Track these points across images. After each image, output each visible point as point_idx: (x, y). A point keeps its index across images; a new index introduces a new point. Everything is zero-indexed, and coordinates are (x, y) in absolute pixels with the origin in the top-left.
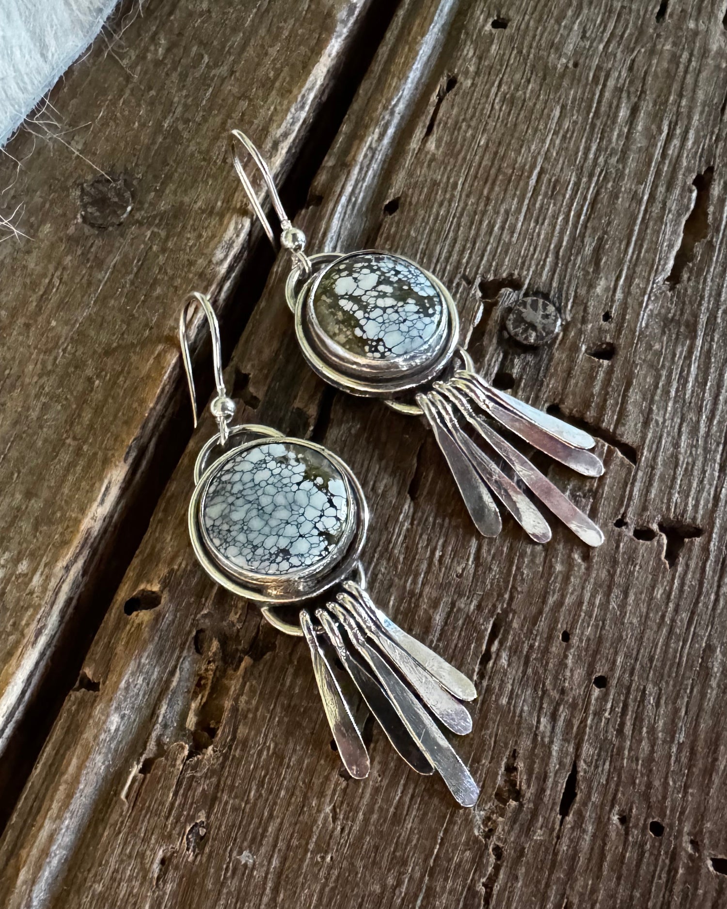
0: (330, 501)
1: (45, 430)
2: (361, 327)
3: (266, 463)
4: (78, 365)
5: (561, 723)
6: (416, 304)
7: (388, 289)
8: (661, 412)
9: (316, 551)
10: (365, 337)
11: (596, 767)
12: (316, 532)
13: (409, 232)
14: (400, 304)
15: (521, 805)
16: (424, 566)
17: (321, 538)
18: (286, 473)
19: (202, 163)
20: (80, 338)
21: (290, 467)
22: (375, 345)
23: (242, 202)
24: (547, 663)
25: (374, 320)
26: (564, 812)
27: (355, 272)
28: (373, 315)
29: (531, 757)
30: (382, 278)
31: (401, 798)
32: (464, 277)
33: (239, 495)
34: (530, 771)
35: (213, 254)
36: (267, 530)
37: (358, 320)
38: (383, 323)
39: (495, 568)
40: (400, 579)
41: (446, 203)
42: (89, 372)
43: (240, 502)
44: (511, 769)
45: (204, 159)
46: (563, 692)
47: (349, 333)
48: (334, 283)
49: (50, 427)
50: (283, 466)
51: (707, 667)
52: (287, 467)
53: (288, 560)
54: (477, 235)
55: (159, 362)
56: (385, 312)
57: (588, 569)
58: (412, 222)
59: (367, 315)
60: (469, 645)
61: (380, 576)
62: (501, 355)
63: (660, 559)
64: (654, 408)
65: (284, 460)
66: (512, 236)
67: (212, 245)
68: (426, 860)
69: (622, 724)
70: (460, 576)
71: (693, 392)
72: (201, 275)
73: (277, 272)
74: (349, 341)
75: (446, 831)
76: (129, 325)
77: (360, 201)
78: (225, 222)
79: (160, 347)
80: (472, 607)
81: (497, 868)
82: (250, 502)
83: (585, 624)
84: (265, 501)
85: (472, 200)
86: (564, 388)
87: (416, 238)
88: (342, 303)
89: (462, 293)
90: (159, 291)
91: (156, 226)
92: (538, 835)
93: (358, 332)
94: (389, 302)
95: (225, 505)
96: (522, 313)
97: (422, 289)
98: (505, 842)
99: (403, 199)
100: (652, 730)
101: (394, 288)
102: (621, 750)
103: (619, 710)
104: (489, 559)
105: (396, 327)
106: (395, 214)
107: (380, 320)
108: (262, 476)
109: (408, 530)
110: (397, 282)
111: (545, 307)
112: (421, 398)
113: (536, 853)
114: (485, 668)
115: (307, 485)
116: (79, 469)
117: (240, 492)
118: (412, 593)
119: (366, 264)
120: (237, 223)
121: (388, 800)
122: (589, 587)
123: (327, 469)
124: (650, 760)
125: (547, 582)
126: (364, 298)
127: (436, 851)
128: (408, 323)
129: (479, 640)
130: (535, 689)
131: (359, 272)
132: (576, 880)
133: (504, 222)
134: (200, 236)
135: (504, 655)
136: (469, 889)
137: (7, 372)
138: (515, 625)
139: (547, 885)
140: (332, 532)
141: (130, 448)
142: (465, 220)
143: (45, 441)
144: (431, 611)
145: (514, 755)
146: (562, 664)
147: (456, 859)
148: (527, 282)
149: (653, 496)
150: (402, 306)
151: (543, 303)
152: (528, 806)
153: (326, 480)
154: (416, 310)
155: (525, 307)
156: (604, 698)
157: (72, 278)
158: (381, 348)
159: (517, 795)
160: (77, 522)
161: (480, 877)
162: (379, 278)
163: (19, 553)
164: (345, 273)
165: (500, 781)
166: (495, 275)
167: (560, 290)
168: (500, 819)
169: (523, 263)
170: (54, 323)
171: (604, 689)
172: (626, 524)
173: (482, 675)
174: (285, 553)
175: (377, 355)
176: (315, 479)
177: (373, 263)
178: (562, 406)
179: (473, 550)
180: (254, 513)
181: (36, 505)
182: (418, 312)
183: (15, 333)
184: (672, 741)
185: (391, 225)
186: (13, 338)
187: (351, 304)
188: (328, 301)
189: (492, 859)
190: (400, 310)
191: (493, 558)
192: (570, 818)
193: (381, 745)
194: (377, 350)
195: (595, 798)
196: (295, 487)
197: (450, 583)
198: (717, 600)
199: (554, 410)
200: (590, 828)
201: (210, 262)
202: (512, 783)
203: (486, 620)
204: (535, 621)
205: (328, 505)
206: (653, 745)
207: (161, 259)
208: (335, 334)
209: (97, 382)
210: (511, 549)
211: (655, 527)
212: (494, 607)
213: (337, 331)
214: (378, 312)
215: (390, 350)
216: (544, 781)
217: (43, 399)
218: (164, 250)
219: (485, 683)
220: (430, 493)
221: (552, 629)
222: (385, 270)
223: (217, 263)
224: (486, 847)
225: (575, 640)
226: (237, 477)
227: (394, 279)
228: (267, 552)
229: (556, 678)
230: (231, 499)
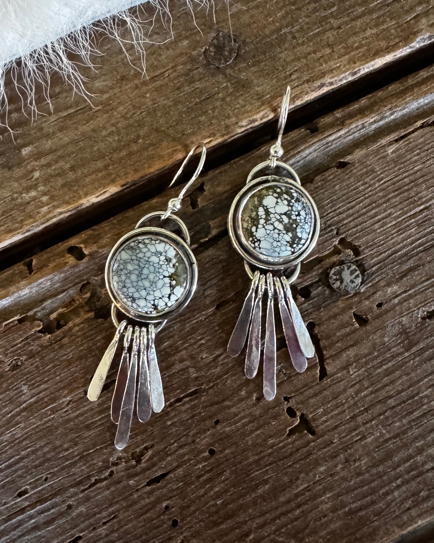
0: (170, 295)
1: (103, 144)
2: (257, 228)
3: (161, 255)
4: (141, 125)
5: (181, 451)
6: (291, 238)
7: (286, 220)
8: (355, 370)
9: (146, 310)
10: (254, 234)
11: (177, 480)
12: (152, 302)
13: (336, 185)
14: (284, 232)
15: (136, 466)
16: (192, 341)
17: (152, 307)
18: (164, 267)
19: (280, 68)
20: (153, 112)
21: (168, 266)
22: (256, 241)
23: (278, 104)
24: (199, 425)
25: (266, 229)
26: (149, 484)
27: (281, 198)
28: (267, 227)
29: (157, 453)
30: (289, 212)
31: (97, 421)
32: (338, 229)
33: (138, 259)
34: (151, 458)
35: (241, 120)
36: (135, 284)
37: (259, 224)
38: (268, 234)
39: (218, 369)
40: (178, 338)
41: (367, 185)
42: (142, 133)
43: (136, 262)
44: (146, 449)
45: (283, 66)
46: (194, 441)
47: (250, 225)
48: (267, 196)
49: (106, 144)
50: (166, 263)
52: (167, 265)
53: (132, 303)
54: (364, 214)
55: (173, 154)
56: (274, 230)
57: (254, 405)
58: (343, 181)
59: (265, 225)
60: (178, 390)
61: (172, 329)
62: (317, 279)
63: (286, 429)
64: (355, 364)
65: (168, 260)
66: (380, 228)
67: (246, 115)
68: (84, 451)
69: (203, 475)
70: (202, 359)
72: (227, 127)
73: (263, 150)
74: (247, 229)
75: (101, 449)
76: (177, 124)
77: (332, 147)
78: (261, 109)
79: (179, 147)
80: (194, 375)
81: (105, 479)
82: (139, 266)
83: (229, 425)
84: (145, 271)
85: (381, 194)
86: (326, 320)
87: (336, 191)
88: (261, 209)
89: (330, 236)
90: (203, 118)
91: (231, 84)
92: (131, 482)
93: (254, 229)
94: (280, 227)
95: (129, 257)
96: (344, 270)
97: (302, 232)
98: (117, 473)
99: (350, 165)
100: (211, 488)
101: (289, 222)
102: (192, 483)
103: (207, 468)
104: (220, 363)
105: (272, 241)
106: (339, 170)
107: (268, 232)
108: (154, 259)
109: (201, 320)
110: (293, 220)
111: (357, 276)
112: (257, 274)
113: (124, 488)
114: (175, 403)
115: (167, 280)
116: (100, 174)
117: (140, 258)
118: (177, 348)
119: (289, 199)
120: (266, 113)
122: (247, 412)
123: (182, 280)
124: (199, 498)
125: (233, 394)
126: (272, 216)
127: (91, 451)
128: (279, 244)
129: (183, 391)
130: (185, 430)
131: (282, 200)
132: (128, 511)
133: (383, 218)
134: (244, 106)
135: (187, 406)
136: (89, 476)
138: (203, 399)
139: (117, 502)
140: (159, 308)
141: (128, 183)
142: (368, 201)
144: (177, 362)
145: (152, 446)
146: (205, 431)
147: (95, 462)
148: (364, 256)
149: (312, 401)
150: (284, 234)
151: (359, 274)
152: (138, 469)
153: (177, 285)
154: (288, 240)
155: (348, 269)
156: (205, 459)
157: (175, 78)
158: (257, 244)
159: (139, 462)
161: (97, 475)
162: (288, 211)
164: (276, 195)
165: (138, 450)
166: (352, 240)
167: (373, 274)
168: (124, 463)
169: (371, 246)
170: (148, 95)
171: (210, 455)
172: (288, 401)
173: (171, 405)
174: (134, 300)
175: (253, 245)
176: (173, 280)
177: (293, 201)
178: (317, 327)
179: (217, 353)
180: (137, 272)
182: (288, 242)
183: (129, 86)
184: (214, 499)
185: (332, 174)
187: (264, 213)
188: (256, 202)
189: (107, 474)
190: (282, 234)
192: (148, 488)
194: (254, 243)
195: (165, 491)
196: (162, 277)
197: (195, 358)
198: (290, 466)
199: (311, 327)
200: (152, 499)
201: (237, 123)
202: (142, 454)
203: (195, 386)
204: (212, 405)
205: (168, 296)
206: (206, 494)
207: (218, 104)
208: (244, 220)
210: (233, 367)
211: (299, 414)
212: (202, 384)
213: (246, 220)
214: (271, 227)
215: (260, 248)
216: (153, 467)
218: (223, 99)
219: (169, 409)
220: (225, 314)
221: (215, 414)
222: (294, 209)
223: (240, 126)
224: (109, 468)
225: (219, 427)
226: (145, 250)
227: (294, 217)
228: (127, 292)
229: (197, 434)
230: (134, 258)
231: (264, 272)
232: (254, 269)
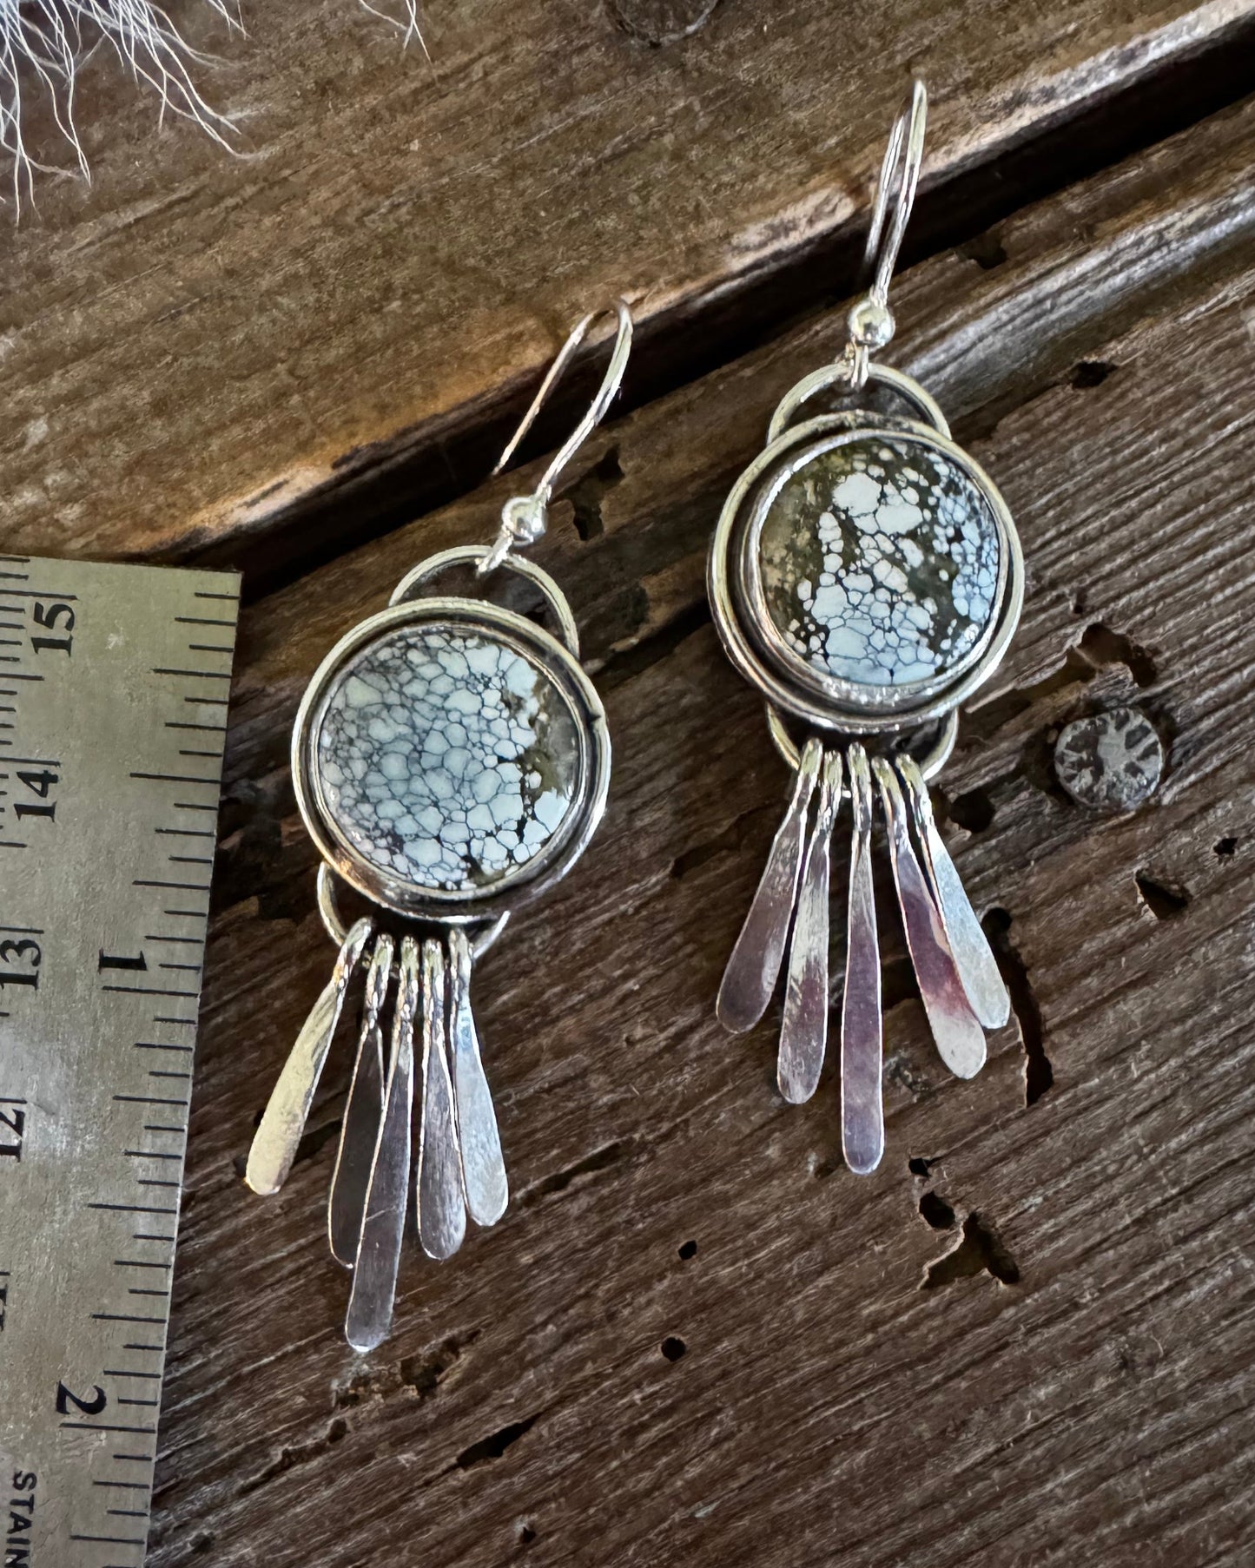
0: (522, 824)
1: (263, 320)
2: (816, 586)
3: (486, 686)
4: (391, 251)
5: (570, 1351)
6: (932, 617)
7: (914, 555)
8: (1148, 1064)
9: (441, 875)
10: (807, 606)
11: (558, 1446)
12: (463, 850)
13: (1072, 443)
14: (910, 597)
15: (420, 1404)
16: (597, 984)
17: (463, 865)
18: (499, 727)
19: (871, 40)
20: (430, 207)
21: (513, 723)
22: (810, 630)
23: (869, 168)
24: (630, 1261)
25: (846, 590)
26: (465, 1461)
27: (895, 482)
28: (850, 581)
29: (490, 1359)
30: (925, 529)
32: (1082, 595)
33: (409, 703)
34: (471, 1374)
35: (741, 225)
36: (400, 788)
37: (821, 570)
38: (855, 608)
39: (687, 1076)
40: (548, 975)
41: (1177, 442)
42: (399, 277)
43: (401, 714)
44: (452, 1346)
45: (881, 35)
46: (611, 1317)
47: (790, 578)
48: (846, 474)
49: (274, 322)
50: (506, 714)
51: (828, 1460)
52: (508, 720)
53: (393, 853)
54: (1170, 540)
55: (509, 348)
56: (873, 591)
57: (811, 1190)
58: (1095, 431)
59: (842, 573)
60: (553, 1147)
61: (524, 947)
62: (1012, 766)
63: (920, 1265)
64: (1145, 1046)
65: (513, 704)
66: (1222, 588)
67: (756, 209)
68: (242, 1361)
69: (644, 1427)
70: (630, 1042)
71: (1227, 1073)
72: (695, 250)
73: (817, 333)
74: (780, 592)
75: (298, 1351)
76: (519, 244)
77: (1053, 317)
78: (813, 183)
79: (531, 323)
80: (605, 1099)
81: (319, 1449)
82: (413, 727)
83: (728, 1257)
84: (435, 744)
85: (1224, 472)
86: (1047, 903)
87: (1073, 464)
88: (827, 522)
89: (1052, 619)
90: (610, 222)
91: (702, 101)
92: (405, 1458)
93: (804, 590)
94: (897, 580)
95: (375, 697)
96: (1105, 732)
97: (968, 598)
98: (357, 1428)
99: (1119, 376)
100: (677, 1468)
101: (925, 563)
102: (613, 1453)
103: (660, 1404)
104: (693, 1055)
105: (867, 628)
106: (1082, 393)
107: (855, 598)
108: (464, 701)
109: (624, 915)
110: (939, 555)
111: (1150, 752)
112: (814, 748)
113: (385, 1475)
114: (544, 1193)
115: (512, 772)
116: (259, 426)
117: (415, 699)
118: (545, 1009)
119: (924, 483)
120: (827, 201)
121: (264, 1246)
122: (787, 1214)
123: (562, 770)
124: (634, 1500)
125: (740, 1155)
126: (865, 542)
127: (266, 1360)
128: (892, 638)
129: (572, 1152)
130: (580, 1281)
131: (899, 489)
132: (399, 1551)
133: (1234, 554)
134: (753, 176)
135: (584, 1201)
136: (261, 1442)
137: (286, 172)
138: (638, 1175)
139: (359, 1525)
140: (486, 868)
141: (356, 451)
142: (1181, 495)
143: (248, 339)
144: (546, 1056)
145: (473, 1336)
146: (646, 1283)
147: (279, 1394)
148: (1170, 683)
149: (1005, 1171)
150: (908, 604)
151: (1155, 744)
152: (429, 1413)
153: (544, 786)
154: (923, 626)
155: (1119, 727)
156: (654, 1373)
157: (505, 85)
158: (815, 643)
159: (428, 1388)
160: (194, 508)
161: (287, 1440)
162: (920, 526)
163: (81, 487)
164: (877, 471)
165: (424, 1351)
166: (1130, 631)
167: (1201, 743)
168: (378, 1397)
169: (1194, 648)
170: (415, 146)
171: (667, 1361)
172: (926, 1175)
173: (530, 1199)
174: (397, 843)
175: (801, 647)
176: (530, 772)
177: (937, 490)
178: (1016, 927)
179: (682, 1022)
180: (406, 748)
181: (159, 432)
182: (923, 632)
183: (348, 113)
184: (687, 1504)
185: (1059, 405)
186: (339, 120)
187: (838, 532)
188: (811, 498)
189: (324, 1433)
190: (901, 606)
191: (699, 1058)
192: (463, 1475)
193: (318, 1172)
194: (806, 641)
195: (519, 1480)
196: (492, 761)
197: (607, 1040)
198: (936, 1386)
199: (996, 926)
200: (477, 1509)
201: (728, 236)
202: (437, 1366)
203: (608, 1133)
204: (665, 1197)
205: (515, 826)
206: (657, 1486)
207: (660, 170)
208: (770, 561)
209: (395, 305)
210: (737, 1065)
211: (961, 1215)
212: (634, 1126)
213: (777, 560)
214: (865, 582)
215: (826, 656)
216: (476, 1404)
217: (300, 263)
218: (677, 155)
219: (525, 1213)
220: (704, 890)
221: (680, 1224)
222: (942, 519)
223: (736, 248)
224: (329, 1413)
225: (695, 1266)
226: (429, 671)
227: (941, 546)
228: (375, 818)
229: (620, 1292)
230: (393, 698)
231: (836, 742)
232: (801, 732)
